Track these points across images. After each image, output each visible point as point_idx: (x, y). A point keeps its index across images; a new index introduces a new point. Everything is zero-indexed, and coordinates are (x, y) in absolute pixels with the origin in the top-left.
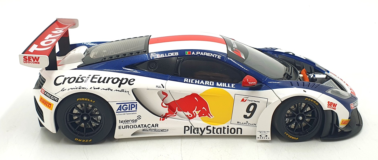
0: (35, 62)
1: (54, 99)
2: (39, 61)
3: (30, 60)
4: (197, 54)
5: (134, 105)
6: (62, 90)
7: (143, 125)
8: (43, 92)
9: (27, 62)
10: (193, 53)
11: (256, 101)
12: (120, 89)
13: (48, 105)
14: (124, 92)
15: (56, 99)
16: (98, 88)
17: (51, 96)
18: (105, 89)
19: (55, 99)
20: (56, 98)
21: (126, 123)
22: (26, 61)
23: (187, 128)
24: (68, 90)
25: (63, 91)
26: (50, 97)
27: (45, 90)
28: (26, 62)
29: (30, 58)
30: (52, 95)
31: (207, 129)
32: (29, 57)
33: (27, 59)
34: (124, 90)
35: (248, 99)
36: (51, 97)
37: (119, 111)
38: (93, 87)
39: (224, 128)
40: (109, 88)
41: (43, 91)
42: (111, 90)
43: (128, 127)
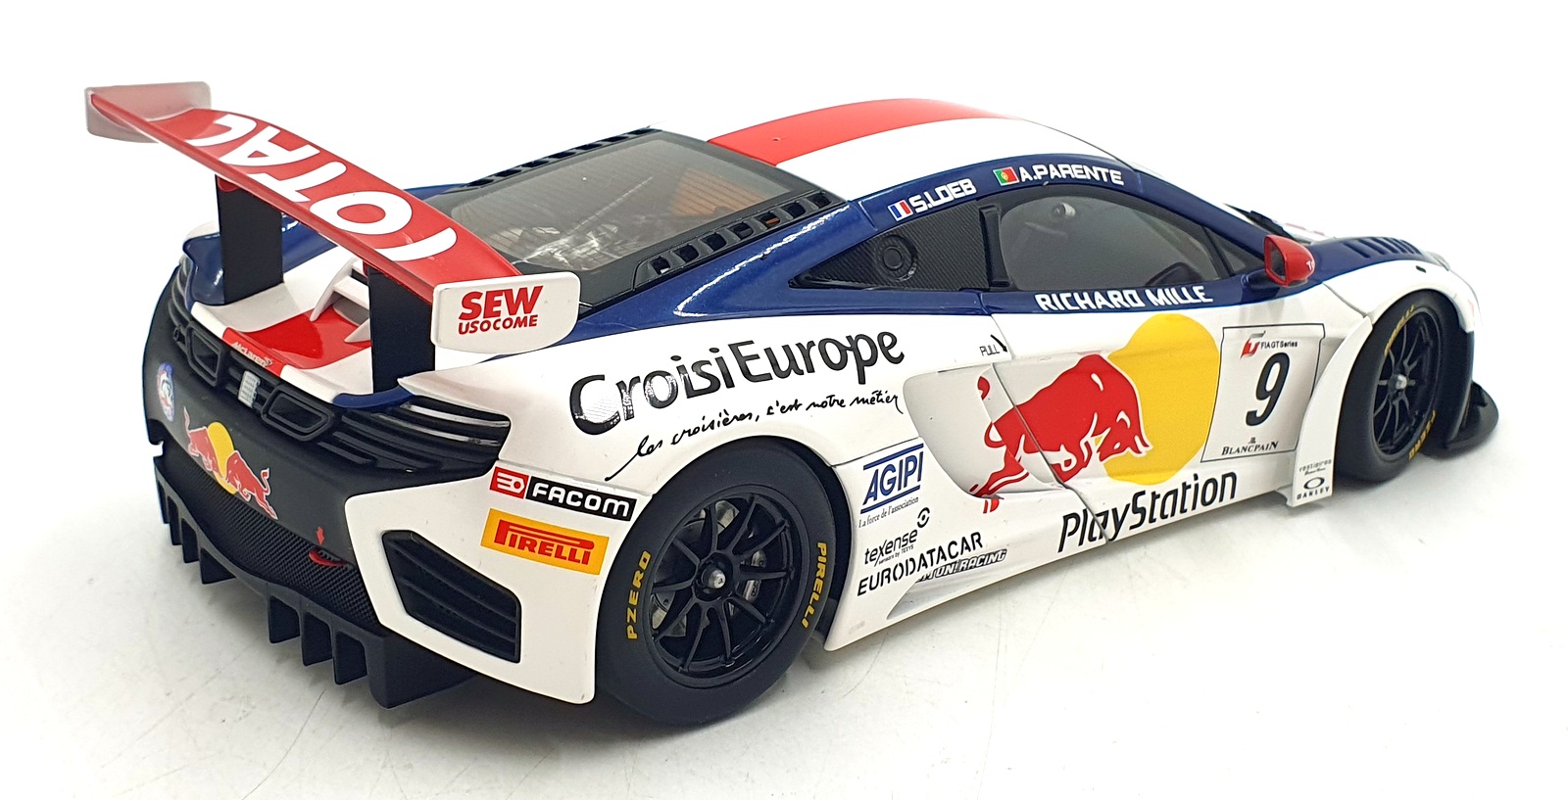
0: (514, 318)
1: (605, 510)
2: (533, 314)
3: (496, 309)
4: (1039, 176)
5: (913, 458)
6: (644, 451)
7: (934, 550)
8: (512, 489)
9: (478, 326)
10: (1025, 175)
11: (1286, 345)
12: (866, 392)
13: (573, 553)
14: (882, 400)
15: (622, 508)
16: (796, 406)
17: (580, 495)
18: (818, 406)
19: (611, 506)
20: (617, 504)
21: (886, 556)
22: (471, 322)
23: (1072, 522)
24: (674, 443)
25: (648, 453)
26: (578, 504)
27: (531, 474)
28: (471, 329)
29: (497, 299)
30: (586, 492)
31: (1136, 511)
32: (491, 295)
33: (476, 309)
34: (880, 394)
35: (1261, 340)
36: (583, 501)
37: (871, 502)
38: (774, 405)
39: (1186, 487)
40: (831, 397)
41: (512, 484)
42: (841, 403)
43: (888, 577)
